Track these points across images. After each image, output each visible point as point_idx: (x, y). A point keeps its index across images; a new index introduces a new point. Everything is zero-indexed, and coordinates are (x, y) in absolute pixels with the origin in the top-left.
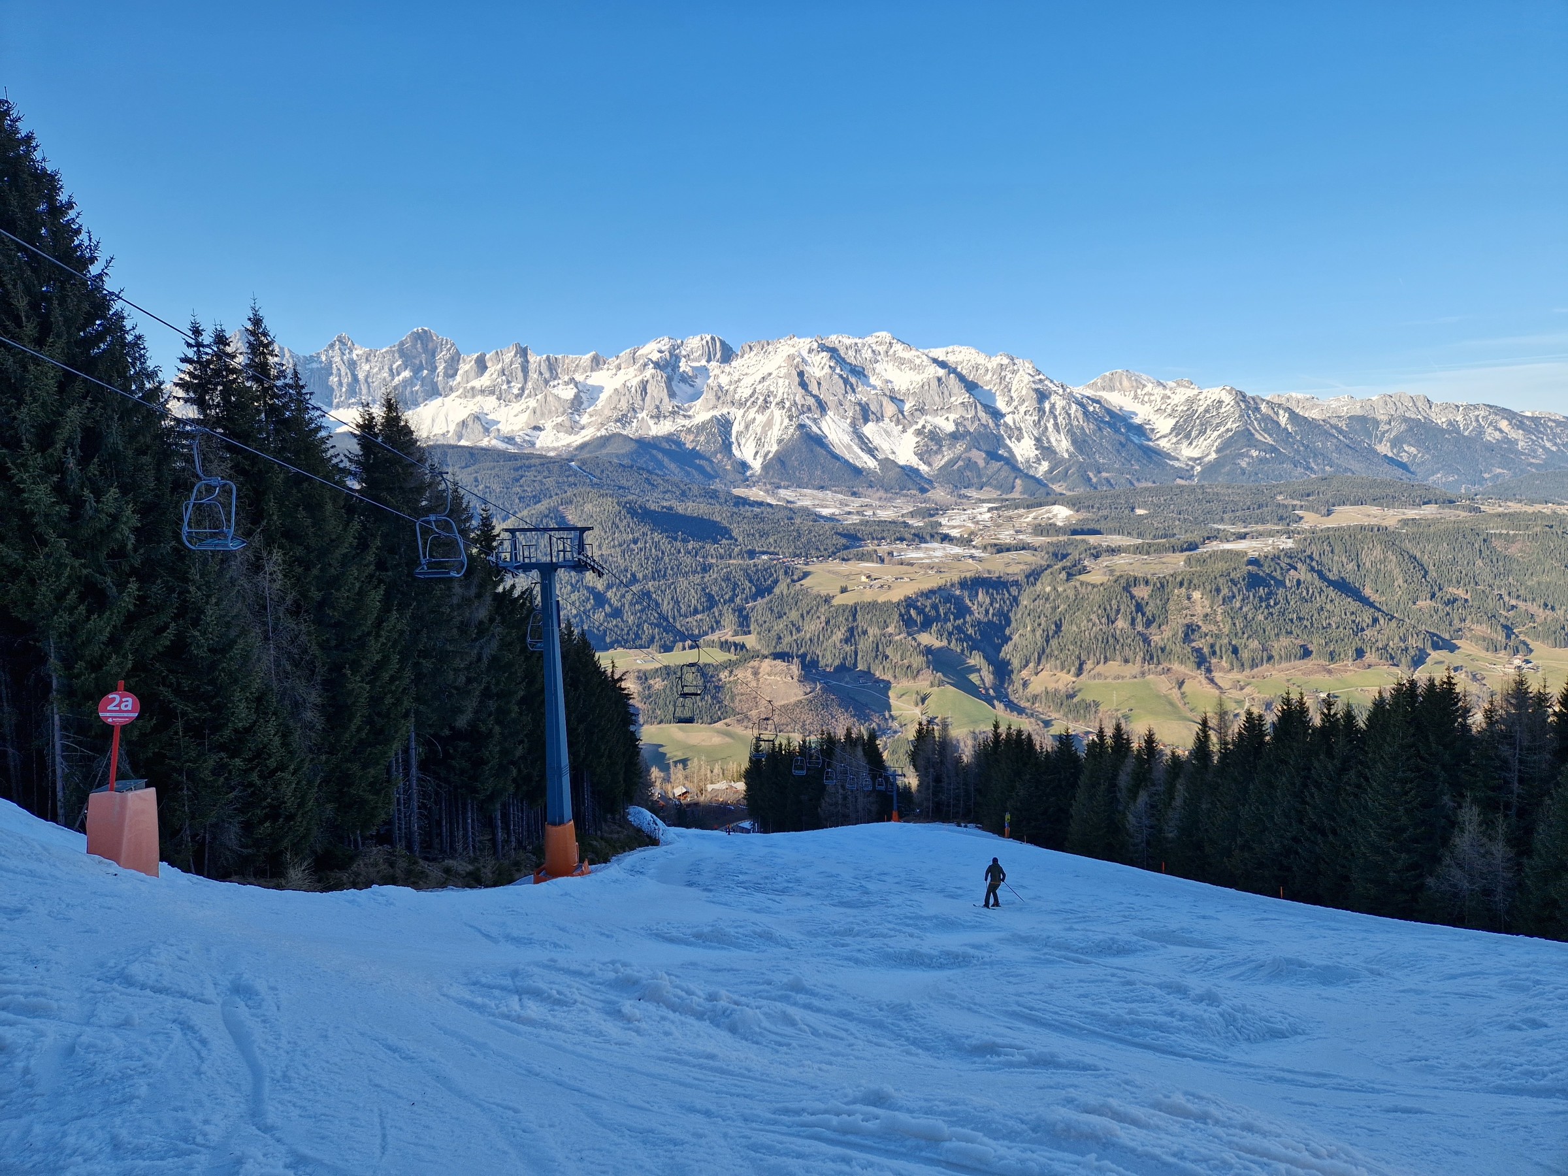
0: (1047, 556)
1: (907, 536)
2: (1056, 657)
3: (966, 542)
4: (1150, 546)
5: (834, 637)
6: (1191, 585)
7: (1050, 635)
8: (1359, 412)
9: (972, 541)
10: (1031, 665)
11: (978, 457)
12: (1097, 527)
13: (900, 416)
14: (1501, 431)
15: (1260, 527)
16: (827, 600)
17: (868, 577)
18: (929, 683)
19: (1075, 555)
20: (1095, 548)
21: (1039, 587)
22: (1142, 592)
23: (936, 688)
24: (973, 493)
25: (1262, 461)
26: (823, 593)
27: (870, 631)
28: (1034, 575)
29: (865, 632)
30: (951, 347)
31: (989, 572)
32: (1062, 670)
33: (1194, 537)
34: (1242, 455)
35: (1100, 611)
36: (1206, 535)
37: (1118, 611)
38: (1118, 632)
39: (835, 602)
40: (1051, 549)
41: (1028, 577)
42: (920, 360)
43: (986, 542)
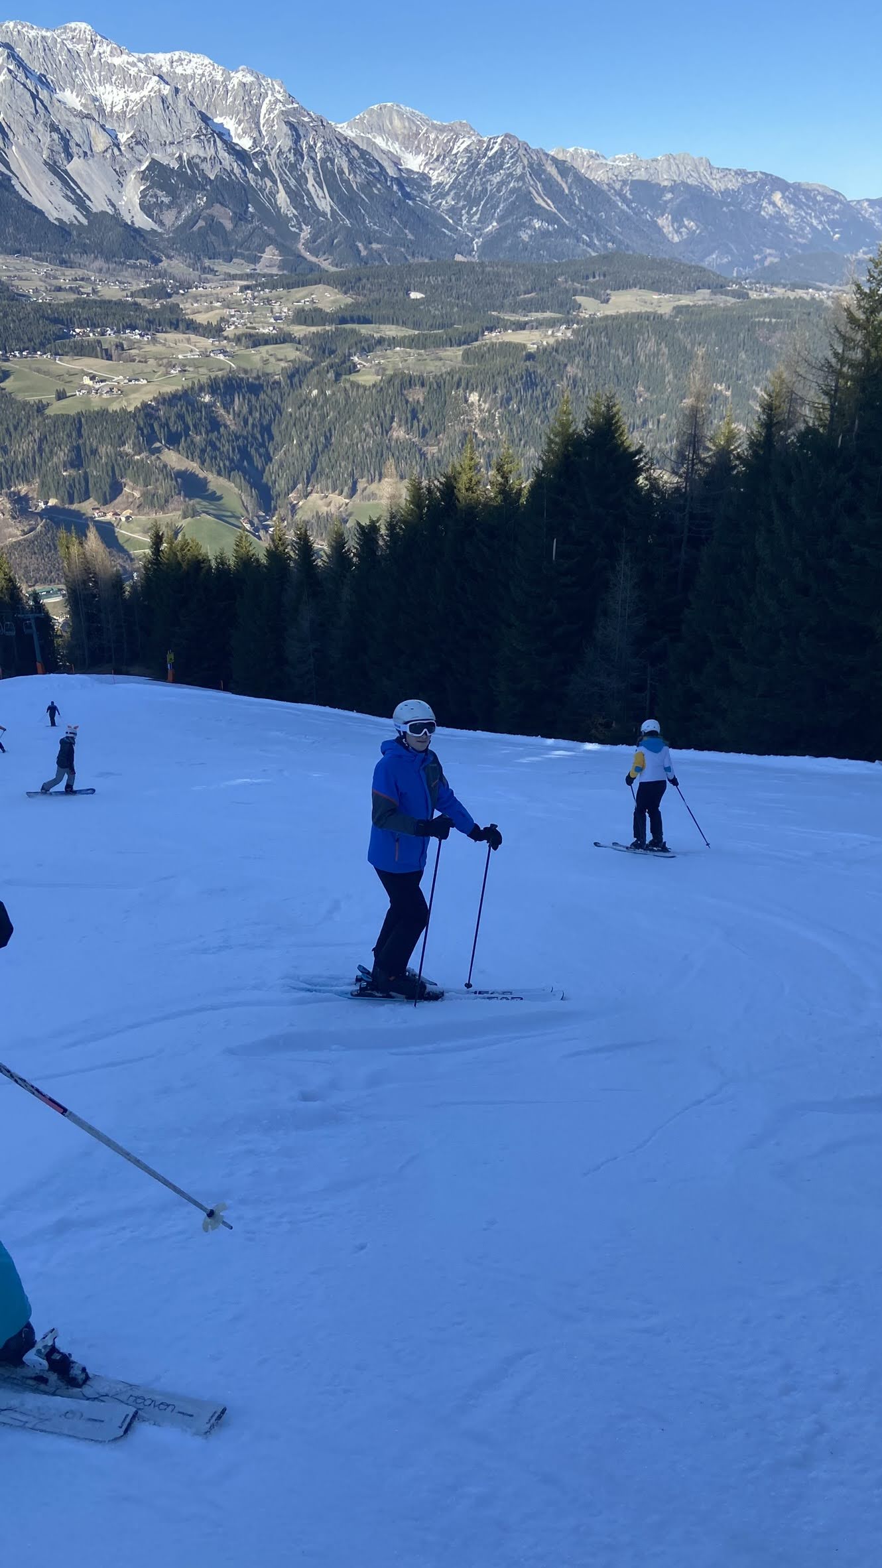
0: (312, 351)
1: (140, 322)
2: (328, 477)
3: (214, 331)
4: (426, 337)
5: (55, 459)
6: (470, 387)
7: (320, 448)
8: (641, 175)
9: (222, 330)
10: (300, 486)
11: (224, 216)
12: (369, 314)
13: (117, 152)
14: (774, 205)
15: (539, 315)
16: (41, 408)
17: (93, 378)
18: (180, 513)
19: (342, 349)
20: (366, 340)
21: (305, 390)
22: (417, 395)
23: (189, 519)
24: (222, 267)
25: (545, 234)
26: (33, 399)
27: (103, 450)
28: (296, 375)
29: (94, 452)
30: (177, 53)
31: (246, 372)
32: (334, 491)
33: (472, 327)
34: (522, 226)
35: (373, 419)
36: (485, 324)
37: (392, 418)
38: (393, 443)
39: (49, 412)
40: (317, 343)
41: (291, 377)
42: (136, 69)
43: (239, 332)
